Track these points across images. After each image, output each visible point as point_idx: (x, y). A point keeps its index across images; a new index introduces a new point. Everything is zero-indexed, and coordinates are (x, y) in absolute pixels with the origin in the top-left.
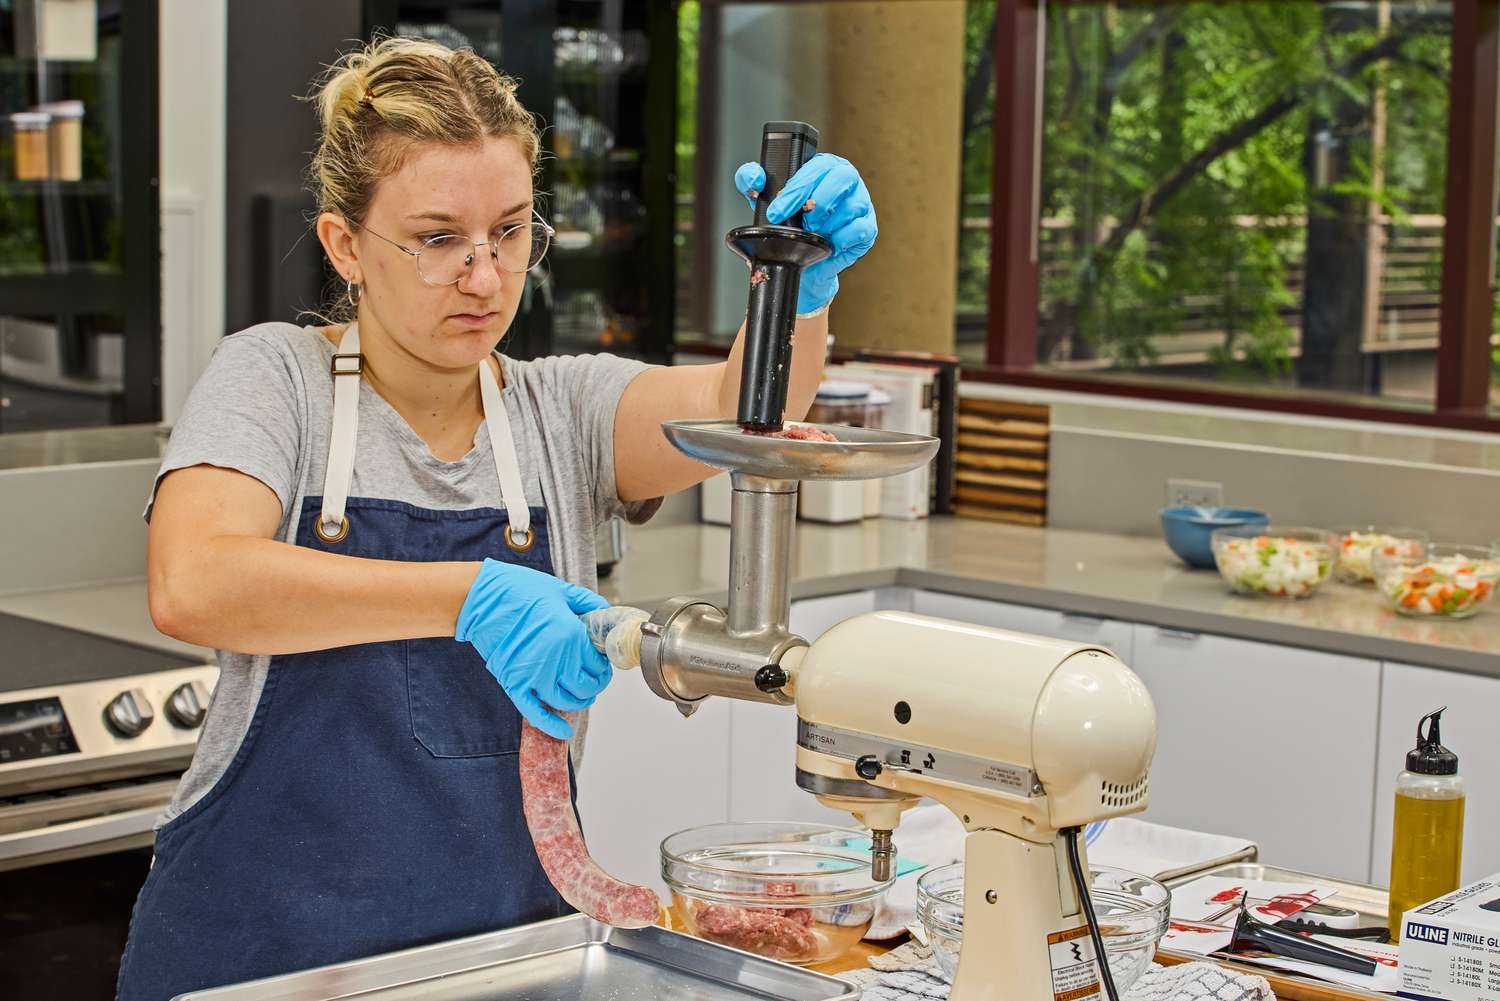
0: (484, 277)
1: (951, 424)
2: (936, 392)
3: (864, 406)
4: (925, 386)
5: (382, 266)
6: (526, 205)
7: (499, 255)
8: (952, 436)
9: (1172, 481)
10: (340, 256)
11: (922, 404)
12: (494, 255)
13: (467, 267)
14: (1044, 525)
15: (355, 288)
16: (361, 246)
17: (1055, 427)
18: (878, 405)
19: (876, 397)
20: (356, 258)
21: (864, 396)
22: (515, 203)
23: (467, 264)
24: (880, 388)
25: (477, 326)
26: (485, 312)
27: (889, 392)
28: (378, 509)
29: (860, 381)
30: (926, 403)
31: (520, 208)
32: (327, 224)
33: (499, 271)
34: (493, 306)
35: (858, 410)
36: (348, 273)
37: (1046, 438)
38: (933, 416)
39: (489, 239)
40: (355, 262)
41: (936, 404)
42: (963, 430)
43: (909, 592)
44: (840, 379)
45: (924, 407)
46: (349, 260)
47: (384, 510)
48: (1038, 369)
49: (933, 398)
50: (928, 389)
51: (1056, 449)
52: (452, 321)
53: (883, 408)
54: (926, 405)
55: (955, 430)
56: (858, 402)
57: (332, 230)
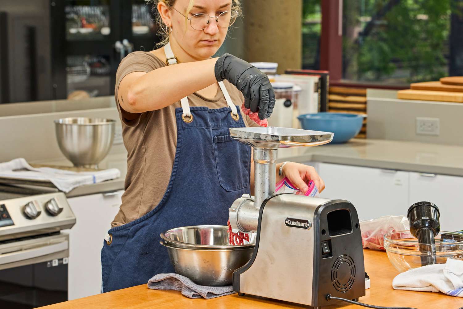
0: (212, 28)
1: (326, 99)
2: (320, 86)
3: (291, 92)
4: (315, 83)
5: (179, 22)
6: (229, 4)
7: (218, 21)
8: (326, 103)
9: (419, 118)
10: (165, 17)
11: (314, 91)
12: (217, 21)
13: (207, 25)
14: (365, 138)
15: (168, 28)
16: (172, 14)
17: (368, 98)
18: (296, 91)
19: (296, 88)
20: (170, 18)
21: (291, 88)
22: (224, 4)
23: (207, 23)
24: (297, 85)
25: (210, 44)
26: (213, 39)
27: (301, 86)
28: (200, 110)
29: (288, 81)
30: (316, 90)
31: (226, 5)
32: (161, 5)
33: (218, 27)
34: (216, 38)
35: (289, 94)
36: (167, 23)
37: (365, 103)
38: (319, 96)
39: (215, 15)
40: (170, 19)
41: (320, 91)
42: (331, 101)
43: (317, 164)
44: (281, 81)
45: (315, 91)
46: (167, 18)
47: (202, 110)
48: (342, 81)
49: (318, 88)
50: (317, 84)
51: (369, 107)
52: (201, 42)
53: (299, 93)
54: (316, 91)
55: (327, 101)
56: (289, 90)
57: (162, 7)
